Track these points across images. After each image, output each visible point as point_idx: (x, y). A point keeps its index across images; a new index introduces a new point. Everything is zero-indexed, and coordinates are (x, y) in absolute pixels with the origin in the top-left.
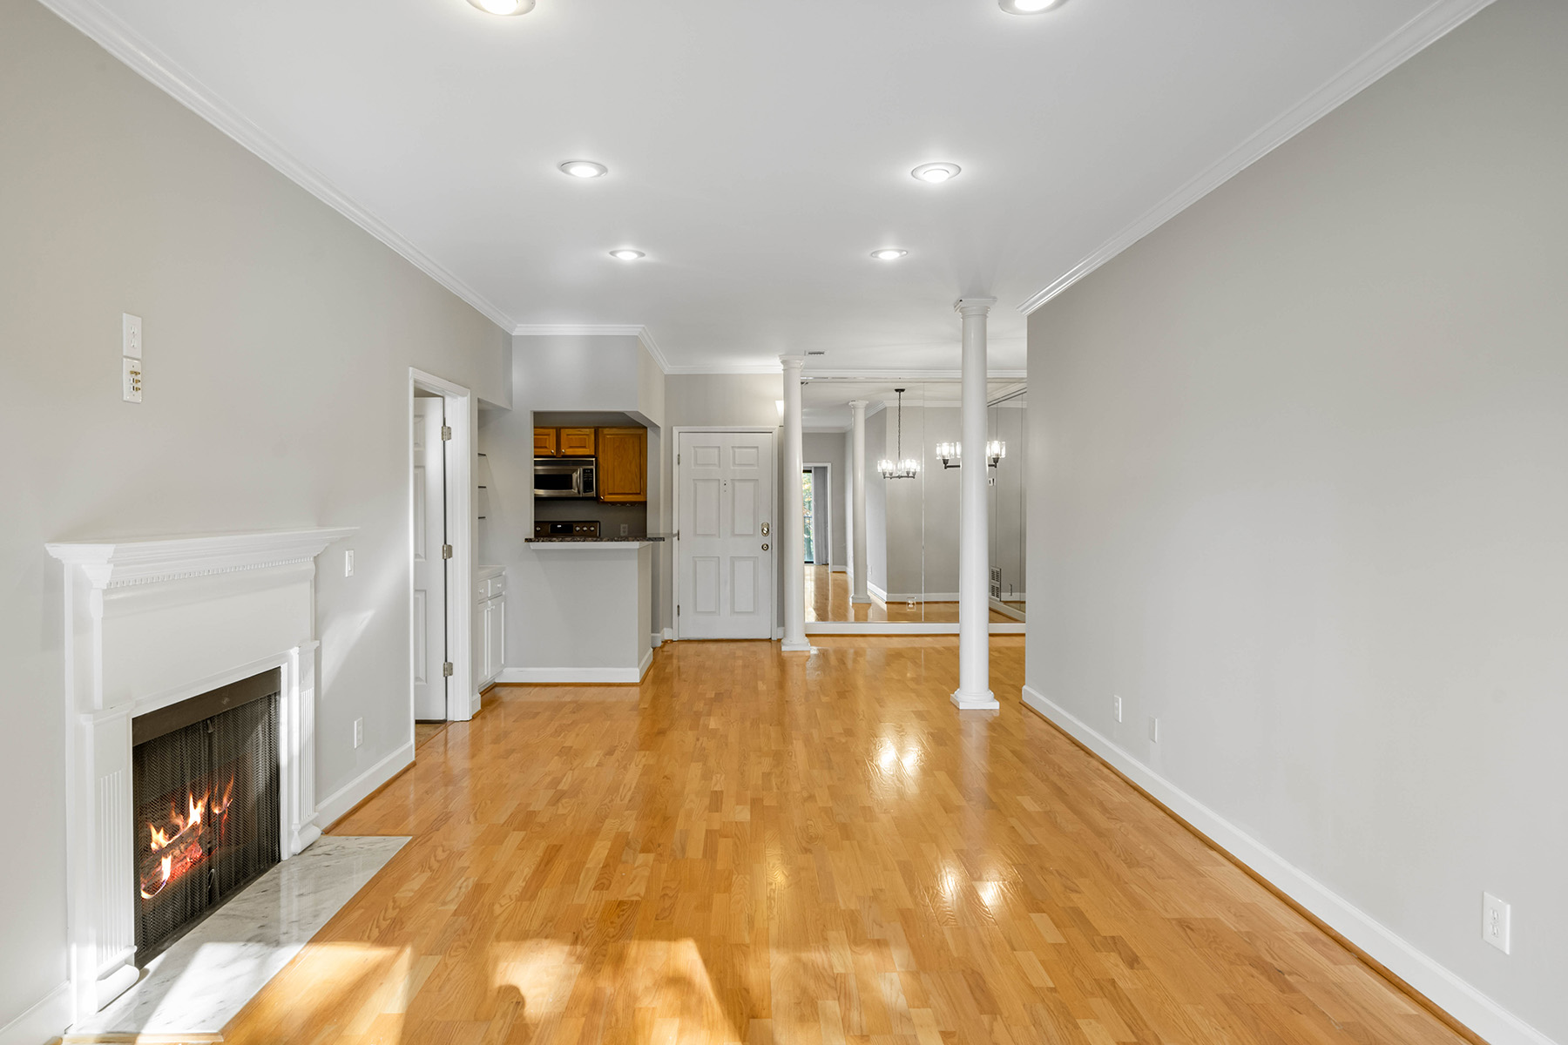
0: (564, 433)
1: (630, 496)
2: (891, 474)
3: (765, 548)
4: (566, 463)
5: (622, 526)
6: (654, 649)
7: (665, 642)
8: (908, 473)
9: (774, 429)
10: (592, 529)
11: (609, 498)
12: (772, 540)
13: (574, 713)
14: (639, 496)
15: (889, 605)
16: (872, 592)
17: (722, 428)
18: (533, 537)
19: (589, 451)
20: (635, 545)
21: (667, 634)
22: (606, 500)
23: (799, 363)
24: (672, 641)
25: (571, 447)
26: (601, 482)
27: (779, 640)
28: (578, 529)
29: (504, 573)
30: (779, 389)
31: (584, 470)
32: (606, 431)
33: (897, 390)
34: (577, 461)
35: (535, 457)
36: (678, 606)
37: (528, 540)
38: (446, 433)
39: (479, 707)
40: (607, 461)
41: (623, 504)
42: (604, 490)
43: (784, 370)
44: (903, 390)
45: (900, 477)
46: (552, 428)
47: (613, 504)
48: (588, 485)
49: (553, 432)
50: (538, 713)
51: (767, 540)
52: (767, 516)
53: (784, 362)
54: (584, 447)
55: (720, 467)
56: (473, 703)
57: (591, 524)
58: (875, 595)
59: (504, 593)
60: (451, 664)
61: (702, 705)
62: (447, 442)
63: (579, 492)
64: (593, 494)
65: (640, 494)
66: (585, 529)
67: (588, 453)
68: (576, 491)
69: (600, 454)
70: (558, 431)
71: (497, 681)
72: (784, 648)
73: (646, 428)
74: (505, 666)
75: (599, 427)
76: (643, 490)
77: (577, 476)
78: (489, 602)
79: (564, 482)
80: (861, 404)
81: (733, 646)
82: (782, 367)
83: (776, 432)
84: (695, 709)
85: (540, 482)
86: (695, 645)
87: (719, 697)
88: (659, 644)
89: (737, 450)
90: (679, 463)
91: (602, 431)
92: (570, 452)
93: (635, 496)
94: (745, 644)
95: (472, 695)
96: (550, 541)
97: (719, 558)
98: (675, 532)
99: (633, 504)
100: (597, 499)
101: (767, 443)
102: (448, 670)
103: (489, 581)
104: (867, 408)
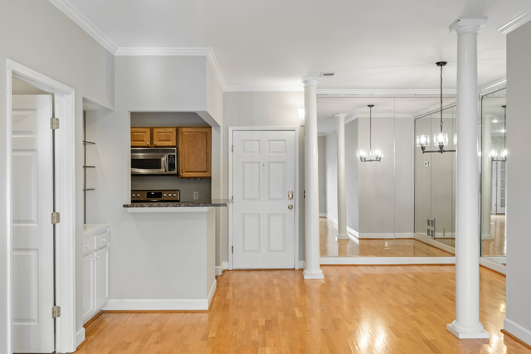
0: (155, 131)
1: (200, 173)
2: (365, 159)
3: (290, 207)
4: (157, 151)
5: (194, 193)
6: (217, 277)
7: (224, 271)
8: (377, 158)
9: (296, 128)
10: (175, 195)
11: (185, 175)
12: (296, 202)
13: (158, 343)
14: (206, 173)
15: (361, 240)
16: (349, 233)
17: (262, 128)
18: (129, 203)
19: (172, 143)
20: (205, 209)
21: (225, 265)
22: (184, 176)
23: (315, 82)
24: (228, 270)
25: (160, 140)
26: (180, 164)
27: (302, 270)
28: (165, 195)
29: (108, 230)
30: (301, 101)
31: (169, 156)
32: (184, 130)
33: (369, 106)
34: (164, 150)
35: (132, 147)
36: (232, 247)
37: (126, 206)
38: (55, 123)
39: (83, 338)
40: (184, 149)
41: (195, 178)
42: (182, 170)
43: (305, 87)
44: (373, 106)
45: (370, 161)
46: (147, 128)
47: (189, 178)
48: (171, 166)
49: (148, 130)
50: (130, 343)
51: (292, 203)
52: (293, 186)
53: (305, 82)
54: (169, 140)
55: (260, 154)
56: (77, 338)
57: (174, 192)
58: (352, 235)
59: (108, 245)
60: (59, 308)
61: (257, 334)
62: (56, 131)
63: (165, 171)
64: (175, 172)
65: (206, 172)
66: (170, 195)
67: (171, 145)
68: (164, 170)
69: (180, 144)
70: (152, 129)
71: (103, 309)
72: (306, 277)
73: (211, 127)
74: (110, 297)
75: (179, 127)
76: (208, 169)
77: (164, 160)
78: (95, 253)
79: (155, 164)
80: (342, 116)
81: (270, 274)
82: (303, 85)
83: (297, 131)
84: (252, 339)
85: (135, 163)
86: (244, 273)
87: (269, 325)
88: (220, 273)
89: (271, 142)
90: (232, 151)
91: (181, 130)
92: (159, 144)
93: (204, 173)
94: (278, 273)
95: (76, 331)
96: (142, 206)
97: (260, 214)
98: (230, 198)
99: (201, 178)
100: (177, 175)
101: (292, 137)
102: (56, 313)
103: (95, 237)
104: (346, 118)
